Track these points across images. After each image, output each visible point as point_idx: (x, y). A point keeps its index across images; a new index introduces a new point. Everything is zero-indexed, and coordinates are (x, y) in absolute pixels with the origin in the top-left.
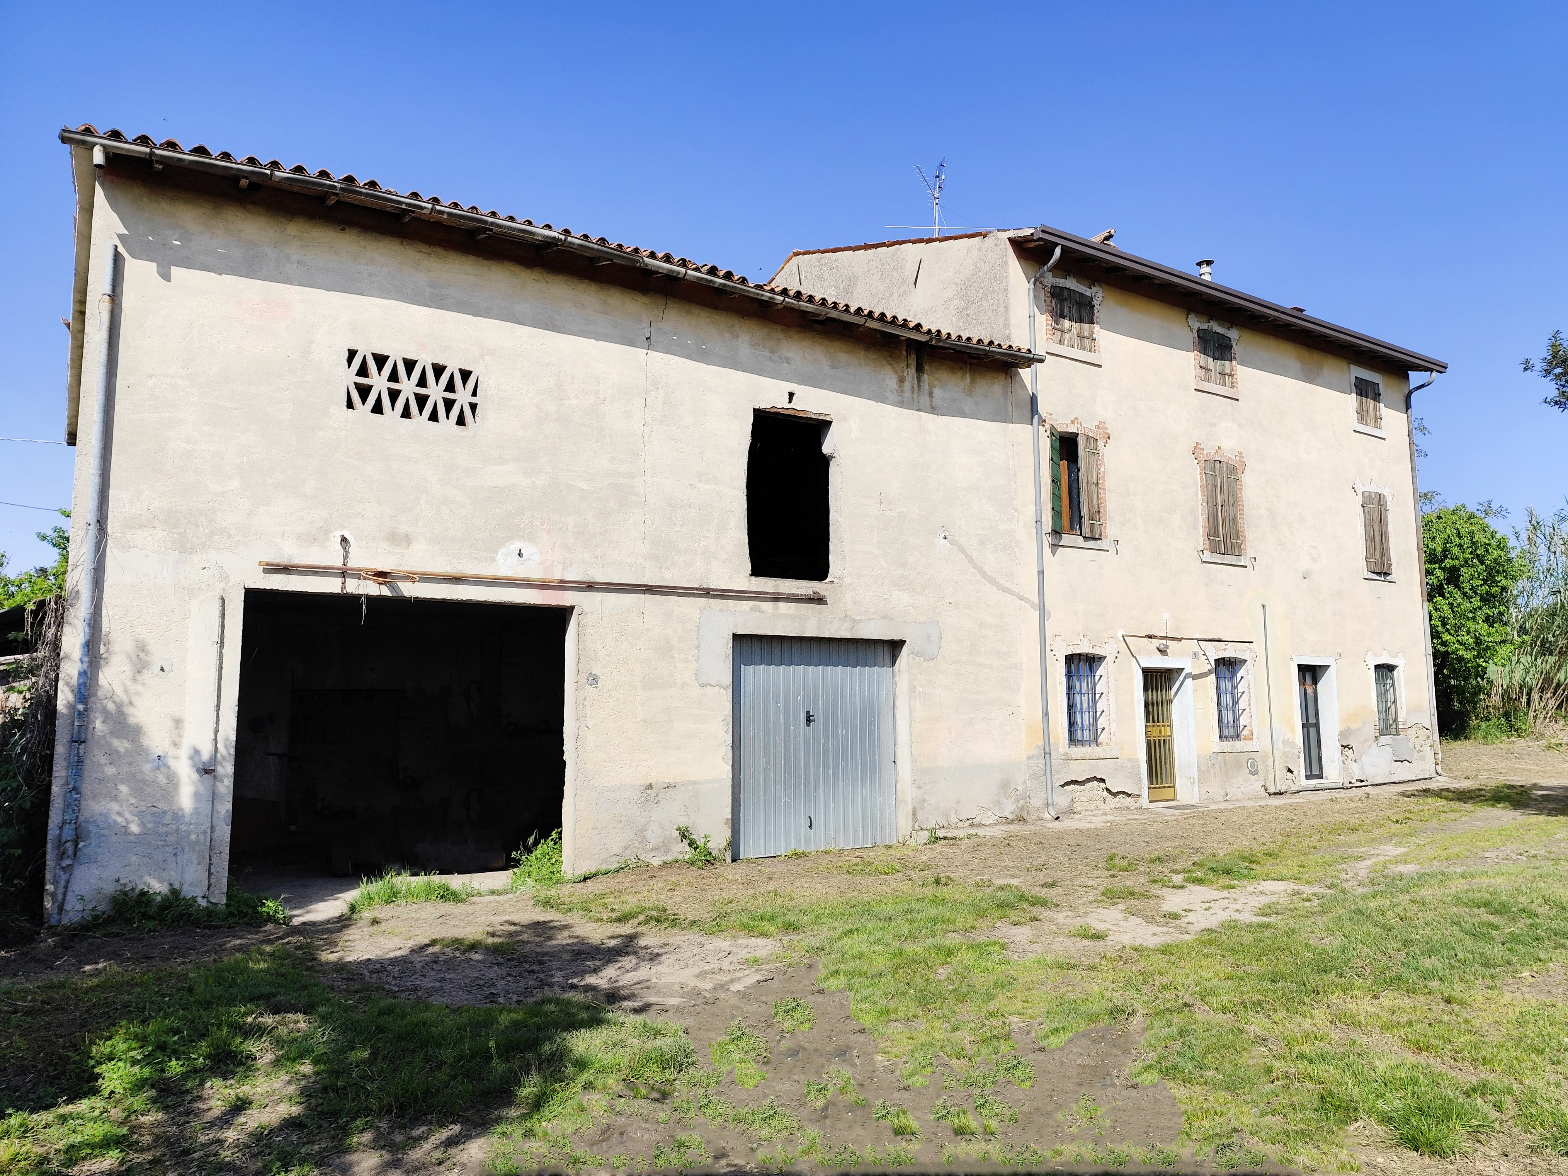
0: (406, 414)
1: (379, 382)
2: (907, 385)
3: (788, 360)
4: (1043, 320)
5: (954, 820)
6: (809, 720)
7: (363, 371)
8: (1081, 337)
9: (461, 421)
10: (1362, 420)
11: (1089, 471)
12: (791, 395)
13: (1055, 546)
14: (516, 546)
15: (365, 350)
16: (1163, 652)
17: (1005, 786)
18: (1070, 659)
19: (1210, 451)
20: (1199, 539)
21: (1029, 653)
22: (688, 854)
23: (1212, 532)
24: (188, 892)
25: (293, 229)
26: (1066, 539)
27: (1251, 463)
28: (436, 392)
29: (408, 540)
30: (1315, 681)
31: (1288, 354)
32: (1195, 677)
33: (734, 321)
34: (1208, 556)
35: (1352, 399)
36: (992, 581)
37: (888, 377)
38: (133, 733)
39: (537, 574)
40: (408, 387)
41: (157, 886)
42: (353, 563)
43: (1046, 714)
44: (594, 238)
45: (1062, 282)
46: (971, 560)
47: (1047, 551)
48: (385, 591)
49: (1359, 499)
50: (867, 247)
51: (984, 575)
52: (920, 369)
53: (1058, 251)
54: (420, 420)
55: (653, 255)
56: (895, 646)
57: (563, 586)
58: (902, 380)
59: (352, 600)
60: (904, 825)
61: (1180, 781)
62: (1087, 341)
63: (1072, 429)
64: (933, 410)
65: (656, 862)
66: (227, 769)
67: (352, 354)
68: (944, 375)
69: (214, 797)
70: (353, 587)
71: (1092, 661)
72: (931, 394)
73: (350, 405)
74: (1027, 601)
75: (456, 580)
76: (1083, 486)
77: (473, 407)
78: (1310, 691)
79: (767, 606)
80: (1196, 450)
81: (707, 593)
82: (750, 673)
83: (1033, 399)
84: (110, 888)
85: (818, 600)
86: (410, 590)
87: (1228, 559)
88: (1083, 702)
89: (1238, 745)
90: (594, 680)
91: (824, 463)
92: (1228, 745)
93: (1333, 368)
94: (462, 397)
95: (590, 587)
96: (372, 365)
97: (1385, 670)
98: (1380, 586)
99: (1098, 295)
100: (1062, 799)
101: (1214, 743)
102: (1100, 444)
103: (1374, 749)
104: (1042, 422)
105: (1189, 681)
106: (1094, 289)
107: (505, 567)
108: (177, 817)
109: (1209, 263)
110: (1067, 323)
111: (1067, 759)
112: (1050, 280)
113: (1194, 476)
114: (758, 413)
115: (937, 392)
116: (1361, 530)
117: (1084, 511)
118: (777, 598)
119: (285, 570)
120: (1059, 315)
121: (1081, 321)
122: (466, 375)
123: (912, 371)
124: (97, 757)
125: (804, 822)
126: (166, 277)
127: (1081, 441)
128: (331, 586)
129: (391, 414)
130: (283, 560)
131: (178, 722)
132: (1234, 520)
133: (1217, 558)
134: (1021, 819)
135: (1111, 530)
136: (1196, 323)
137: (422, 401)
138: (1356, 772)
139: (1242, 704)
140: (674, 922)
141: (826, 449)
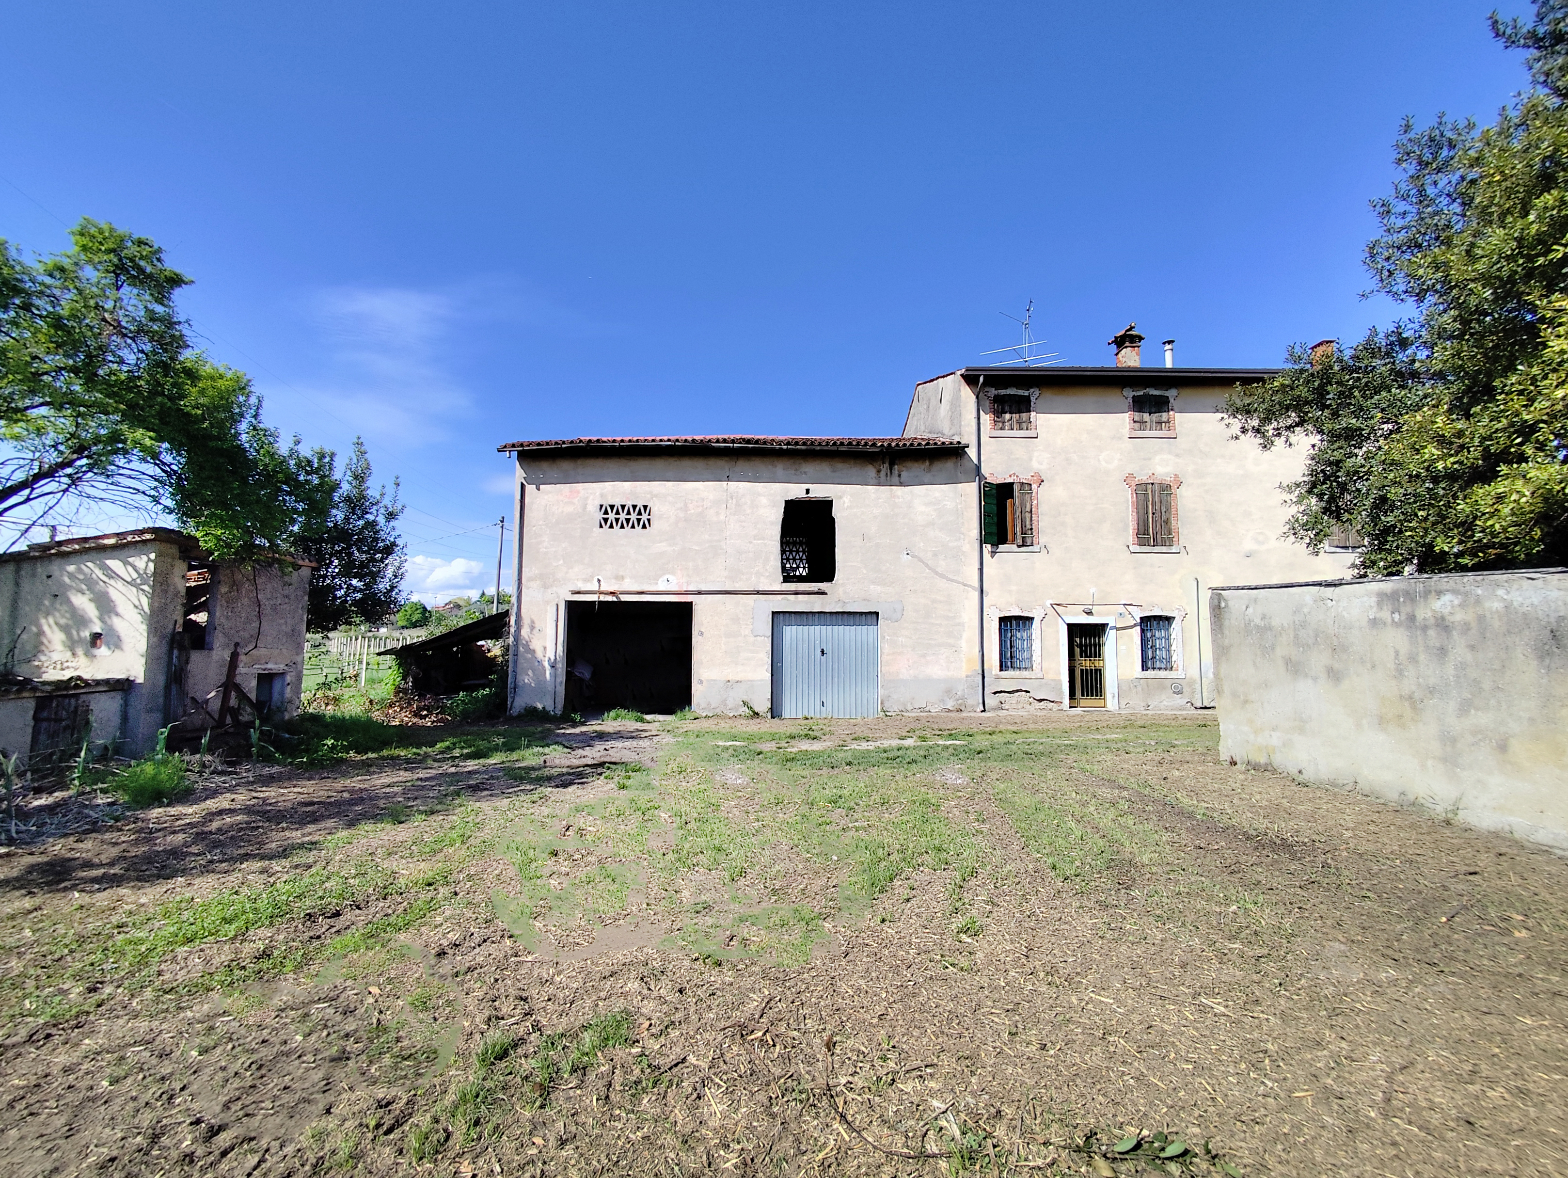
0: (622, 527)
1: (612, 516)
2: (883, 473)
3: (805, 473)
4: (987, 419)
5: (909, 708)
6: (823, 653)
7: (606, 513)
8: (1020, 423)
9: (644, 527)
11: (1023, 505)
12: (808, 491)
13: (993, 553)
14: (665, 578)
15: (606, 504)
16: (1089, 613)
17: (948, 691)
18: (1002, 620)
19: (1142, 478)
20: (1128, 537)
22: (747, 712)
23: (1141, 532)
24: (550, 708)
25: (579, 462)
26: (1001, 548)
27: (1189, 481)
28: (635, 516)
29: (623, 578)
33: (774, 460)
34: (1138, 549)
36: (942, 576)
37: (871, 471)
38: (531, 651)
39: (675, 588)
40: (623, 516)
41: (540, 706)
42: (602, 589)
43: (982, 649)
45: (1002, 392)
46: (927, 565)
47: (987, 555)
51: (937, 573)
52: (892, 465)
53: (981, 379)
54: (628, 529)
56: (874, 615)
57: (689, 593)
58: (879, 471)
62: (1025, 424)
63: (1010, 480)
64: (901, 484)
65: (732, 714)
67: (601, 506)
70: (602, 598)
71: (1025, 621)
72: (900, 476)
73: (601, 526)
74: (970, 586)
75: (642, 593)
76: (1017, 514)
77: (649, 520)
79: (790, 597)
80: (1129, 478)
81: (758, 593)
83: (978, 468)
84: (524, 705)
85: (827, 592)
86: (625, 598)
89: (1161, 674)
90: (702, 634)
92: (1151, 673)
94: (644, 517)
95: (700, 593)
96: (609, 509)
98: (1346, 557)
99: (1035, 393)
100: (992, 701)
101: (1137, 671)
102: (1034, 486)
104: (980, 480)
105: (1113, 632)
106: (1032, 390)
107: (662, 587)
108: (546, 682)
109: (1169, 342)
110: (1007, 416)
111: (998, 678)
112: (992, 392)
113: (1128, 497)
114: (786, 502)
115: (904, 474)
117: (1016, 530)
118: (796, 593)
119: (579, 593)
120: (1001, 412)
121: (1020, 412)
122: (645, 507)
123: (887, 465)
124: (521, 660)
125: (818, 703)
126: (538, 489)
127: (1017, 486)
128: (595, 598)
129: (617, 528)
130: (577, 589)
131: (545, 648)
132: (1167, 522)
133: (1147, 549)
134: (958, 710)
135: (1042, 539)
136: (1130, 393)
137: (628, 520)
139: (1173, 648)
141: (833, 514)
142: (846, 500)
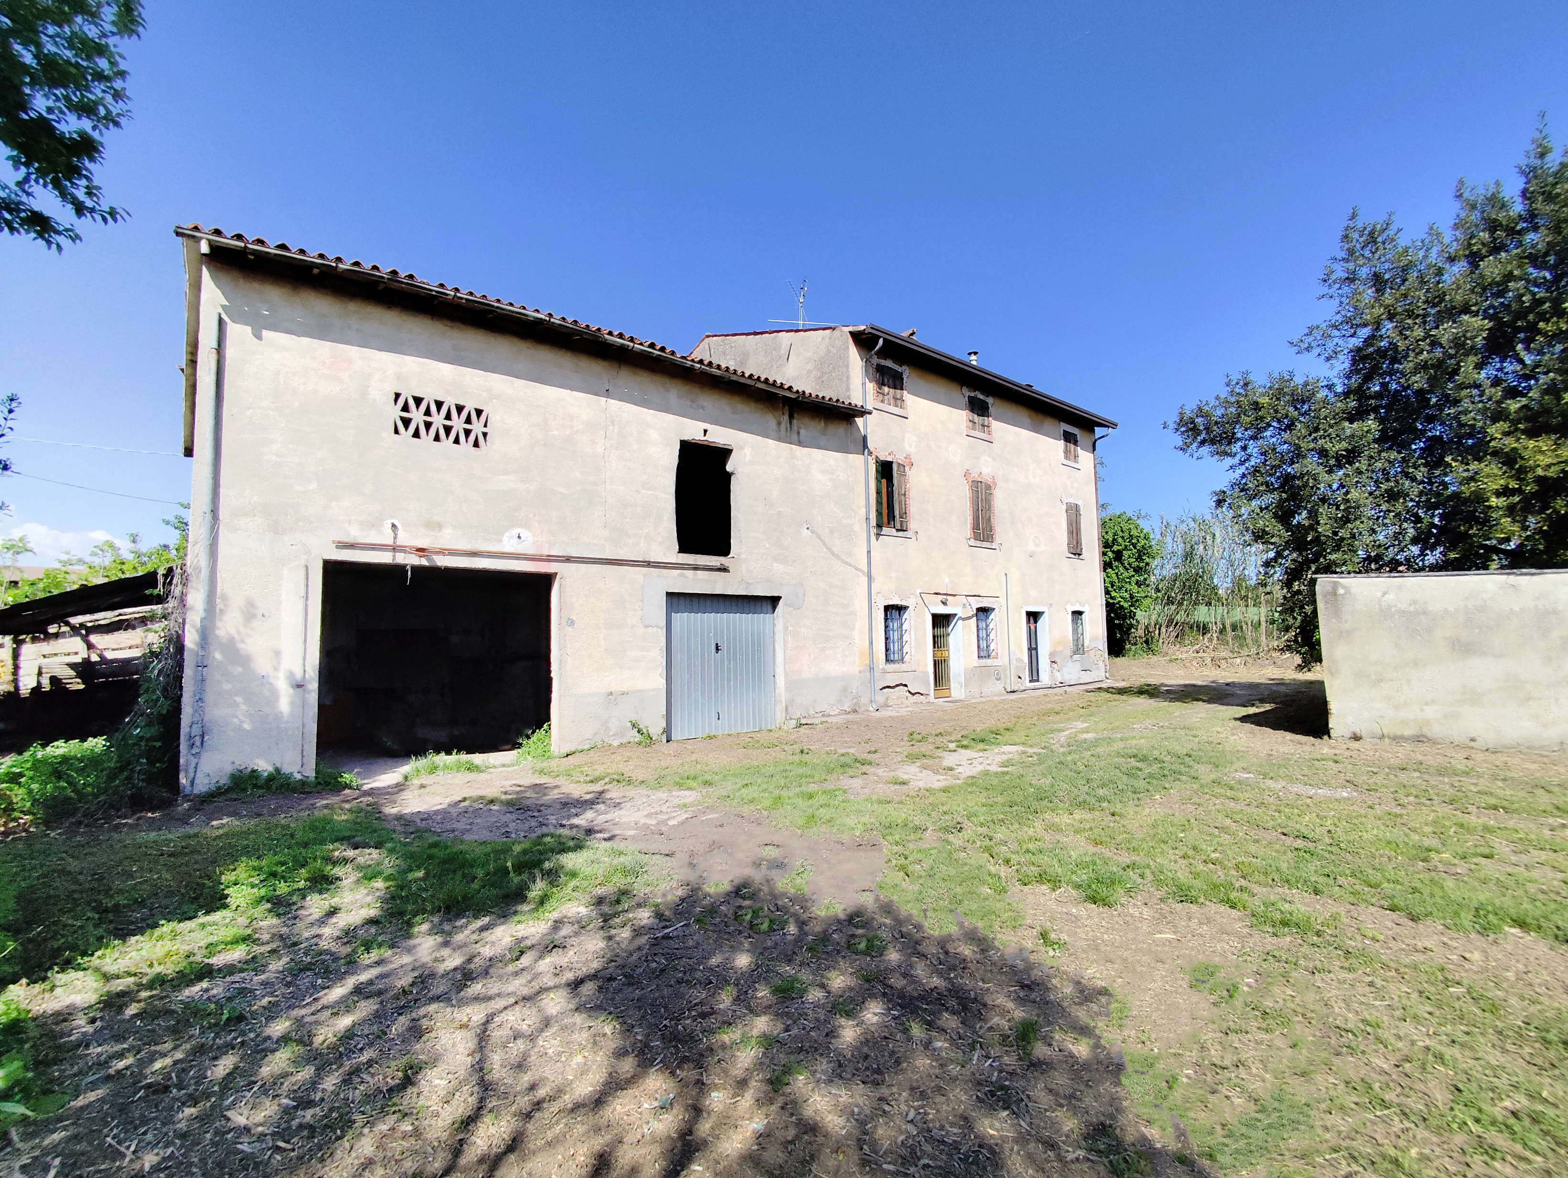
0: (437, 438)
1: (417, 416)
2: (783, 427)
3: (703, 407)
4: (871, 386)
5: (812, 712)
6: (717, 649)
7: (405, 408)
8: (895, 399)
9: (476, 444)
10: (1066, 458)
11: (900, 487)
12: (705, 431)
13: (878, 535)
14: (516, 531)
15: (407, 394)
16: (944, 603)
17: (845, 690)
18: (887, 608)
19: (975, 476)
20: (969, 532)
21: (860, 605)
22: (638, 738)
23: (976, 526)
24: (286, 769)
25: (352, 306)
26: (885, 530)
27: (1000, 484)
28: (458, 424)
29: (439, 526)
30: (1036, 622)
31: (1023, 414)
32: (964, 619)
33: (667, 381)
34: (972, 542)
35: (1061, 443)
36: (837, 557)
37: (770, 420)
38: (245, 661)
39: (531, 551)
40: (438, 420)
41: (264, 766)
42: (399, 542)
43: (871, 643)
44: (570, 319)
45: (883, 362)
46: (825, 544)
47: (873, 538)
48: (424, 562)
49: (1064, 507)
50: (756, 334)
51: (833, 553)
52: (791, 417)
53: (881, 342)
54: (447, 443)
55: (610, 333)
56: (774, 601)
57: (550, 559)
58: (779, 424)
59: (399, 569)
60: (780, 716)
61: (953, 685)
62: (899, 401)
63: (889, 459)
64: (800, 444)
65: (616, 743)
66: (314, 686)
67: (397, 396)
68: (807, 421)
69: (304, 704)
70: (401, 559)
71: (900, 609)
72: (798, 433)
73: (396, 431)
74: (860, 570)
75: (474, 554)
76: (896, 496)
77: (485, 435)
78: (1032, 628)
79: (689, 573)
80: (967, 474)
81: (649, 564)
82: (676, 617)
83: (865, 438)
84: (229, 769)
85: (724, 569)
86: (445, 562)
87: (985, 544)
88: (894, 636)
89: (989, 662)
90: (572, 623)
91: (728, 476)
92: (984, 662)
93: (1050, 424)
94: (477, 427)
95: (568, 559)
96: (412, 404)
97: (1077, 614)
98: (1075, 561)
99: (906, 371)
100: (880, 697)
101: (974, 660)
102: (907, 468)
103: (1070, 664)
104: (870, 453)
105: (960, 622)
106: (904, 367)
107: (509, 545)
108: (278, 717)
109: (975, 353)
110: (886, 389)
111: (884, 672)
112: (875, 360)
113: (966, 492)
114: (681, 442)
115: (802, 431)
116: (1064, 526)
117: (897, 513)
118: (696, 568)
119: (352, 546)
120: (881, 384)
121: (895, 388)
122: (479, 412)
123: (786, 417)
124: (216, 677)
125: (714, 716)
126: (259, 337)
127: (895, 466)
128: (384, 558)
129: (427, 439)
130: (350, 540)
131: (277, 654)
132: (989, 519)
133: (979, 543)
134: (855, 711)
135: (913, 525)
136: (967, 393)
137: (448, 429)
138: (1059, 677)
139: (992, 636)
140: (630, 782)
141: (729, 468)
142: (747, 451)
